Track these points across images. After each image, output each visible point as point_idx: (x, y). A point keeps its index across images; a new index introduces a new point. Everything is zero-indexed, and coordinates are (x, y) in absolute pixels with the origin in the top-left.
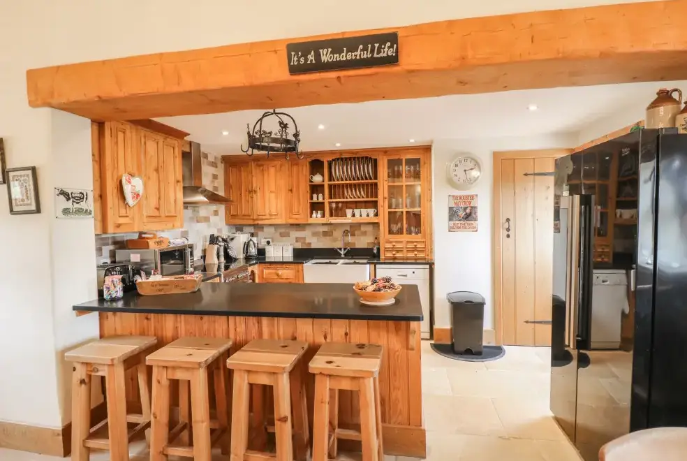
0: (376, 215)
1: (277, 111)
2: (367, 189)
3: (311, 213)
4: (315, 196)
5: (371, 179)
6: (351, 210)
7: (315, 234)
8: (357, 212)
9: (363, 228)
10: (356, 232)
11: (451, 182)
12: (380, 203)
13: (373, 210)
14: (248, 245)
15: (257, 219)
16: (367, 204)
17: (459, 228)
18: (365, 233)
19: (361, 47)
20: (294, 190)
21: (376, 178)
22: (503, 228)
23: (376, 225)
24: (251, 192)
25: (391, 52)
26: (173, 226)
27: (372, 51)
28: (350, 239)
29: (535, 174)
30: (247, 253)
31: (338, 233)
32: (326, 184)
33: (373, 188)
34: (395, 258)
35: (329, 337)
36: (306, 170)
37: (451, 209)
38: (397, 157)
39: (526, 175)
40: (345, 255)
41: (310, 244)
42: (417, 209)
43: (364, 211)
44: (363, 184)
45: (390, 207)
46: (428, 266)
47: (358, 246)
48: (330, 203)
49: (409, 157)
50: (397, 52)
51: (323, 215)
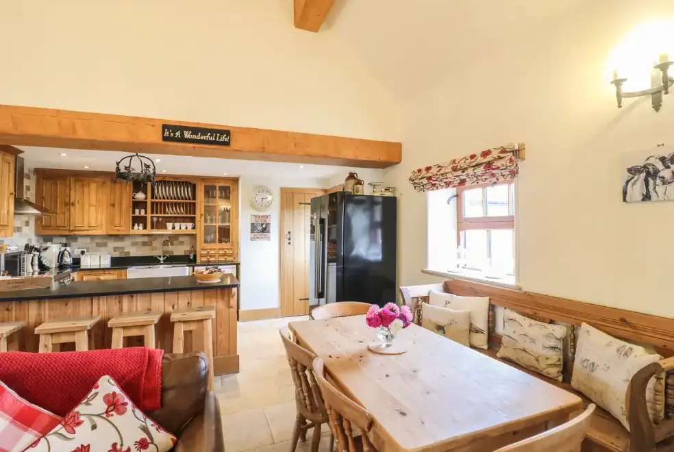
0: (194, 228)
1: (139, 154)
2: (186, 207)
3: (133, 225)
4: (137, 211)
5: (190, 199)
6: (172, 224)
7: (134, 244)
8: (177, 225)
9: (181, 239)
10: (175, 242)
11: (253, 206)
12: (198, 219)
13: (191, 224)
14: (62, 255)
15: (73, 231)
16: (186, 220)
17: (258, 238)
18: (182, 243)
19: (209, 134)
20: (117, 205)
21: (194, 199)
22: (286, 238)
23: (193, 236)
24: (69, 204)
25: (226, 140)
26: (6, 234)
27: (216, 137)
28: (170, 248)
29: (305, 204)
30: (61, 262)
31: (157, 243)
32: (149, 201)
33: (192, 207)
34: (209, 262)
35: (176, 307)
36: (129, 188)
37: (252, 224)
38: (211, 184)
39: (300, 203)
40: (164, 261)
41: (129, 253)
42: (227, 224)
43: (183, 225)
44: (183, 203)
45: (206, 221)
46: (235, 266)
47: (176, 253)
48: (152, 217)
49: (222, 184)
50: (229, 140)
51: (145, 228)
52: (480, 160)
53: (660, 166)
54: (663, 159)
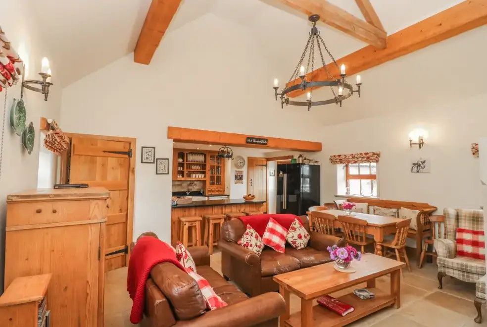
0: (205, 177)
2: (201, 166)
4: (179, 168)
5: (203, 162)
6: (195, 175)
8: (197, 175)
9: (195, 183)
10: (193, 184)
11: (236, 166)
12: (207, 172)
13: (204, 175)
16: (201, 173)
17: (238, 182)
18: (196, 185)
19: (261, 141)
21: (205, 162)
22: (250, 182)
23: (204, 181)
25: (266, 143)
27: (263, 142)
28: (190, 187)
31: (185, 185)
32: (185, 163)
33: (204, 166)
34: (211, 194)
37: (236, 175)
38: (213, 155)
39: (256, 165)
40: (189, 194)
42: (219, 175)
43: (200, 176)
44: (200, 164)
45: (211, 174)
47: (194, 190)
48: (186, 171)
51: (183, 176)
52: (364, 155)
53: (421, 163)
54: (422, 162)
